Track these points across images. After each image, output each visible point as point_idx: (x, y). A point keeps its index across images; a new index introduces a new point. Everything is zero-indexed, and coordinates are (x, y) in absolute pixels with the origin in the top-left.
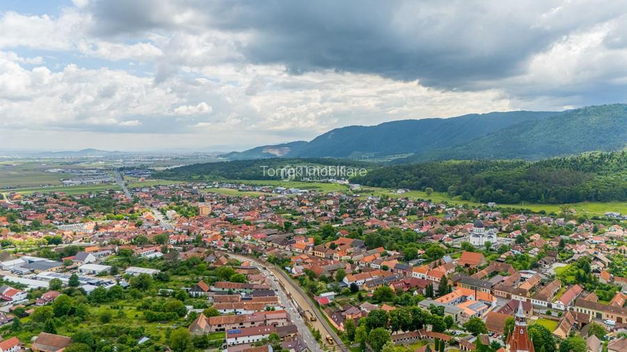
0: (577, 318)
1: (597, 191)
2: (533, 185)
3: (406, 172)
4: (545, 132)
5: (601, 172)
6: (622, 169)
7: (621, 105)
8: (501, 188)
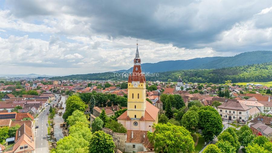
0: (209, 103)
1: (244, 77)
2: (216, 75)
3: (162, 75)
4: (228, 63)
5: (247, 71)
6: (257, 70)
7: (260, 51)
8: (201, 77)
